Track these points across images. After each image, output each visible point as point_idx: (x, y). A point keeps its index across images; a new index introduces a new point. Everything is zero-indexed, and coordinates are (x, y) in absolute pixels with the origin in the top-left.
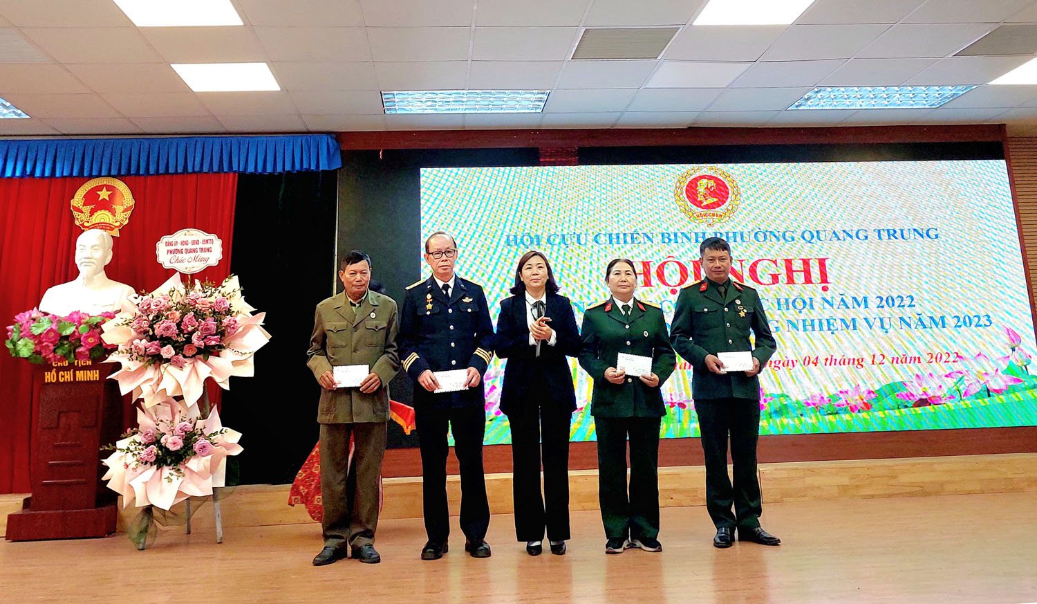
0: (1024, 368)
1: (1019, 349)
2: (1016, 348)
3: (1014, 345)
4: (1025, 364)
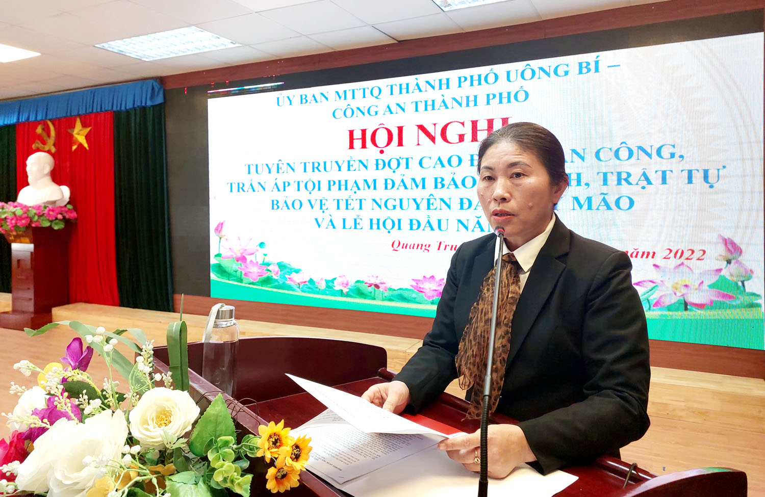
0: (740, 284)
1: (737, 262)
2: (733, 262)
3: (730, 257)
4: (742, 279)
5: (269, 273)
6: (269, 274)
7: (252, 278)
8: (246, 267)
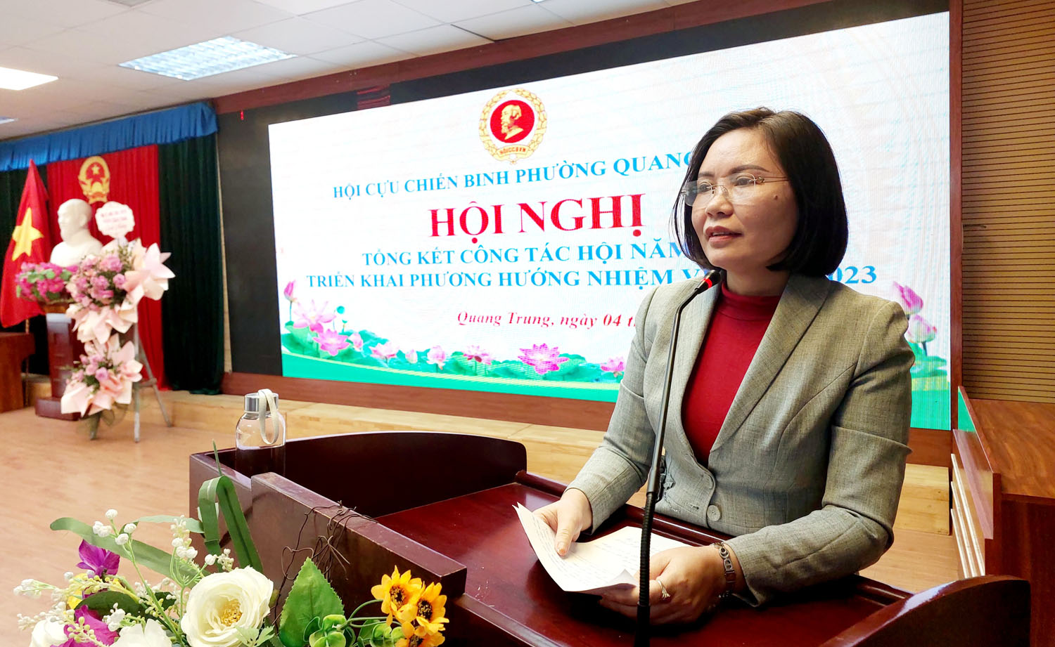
1: (918, 318)
2: (912, 318)
4: (923, 340)
5: (350, 344)
6: (350, 346)
7: (331, 352)
8: (323, 337)
